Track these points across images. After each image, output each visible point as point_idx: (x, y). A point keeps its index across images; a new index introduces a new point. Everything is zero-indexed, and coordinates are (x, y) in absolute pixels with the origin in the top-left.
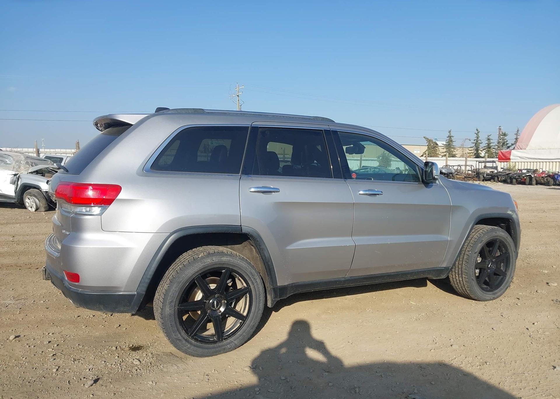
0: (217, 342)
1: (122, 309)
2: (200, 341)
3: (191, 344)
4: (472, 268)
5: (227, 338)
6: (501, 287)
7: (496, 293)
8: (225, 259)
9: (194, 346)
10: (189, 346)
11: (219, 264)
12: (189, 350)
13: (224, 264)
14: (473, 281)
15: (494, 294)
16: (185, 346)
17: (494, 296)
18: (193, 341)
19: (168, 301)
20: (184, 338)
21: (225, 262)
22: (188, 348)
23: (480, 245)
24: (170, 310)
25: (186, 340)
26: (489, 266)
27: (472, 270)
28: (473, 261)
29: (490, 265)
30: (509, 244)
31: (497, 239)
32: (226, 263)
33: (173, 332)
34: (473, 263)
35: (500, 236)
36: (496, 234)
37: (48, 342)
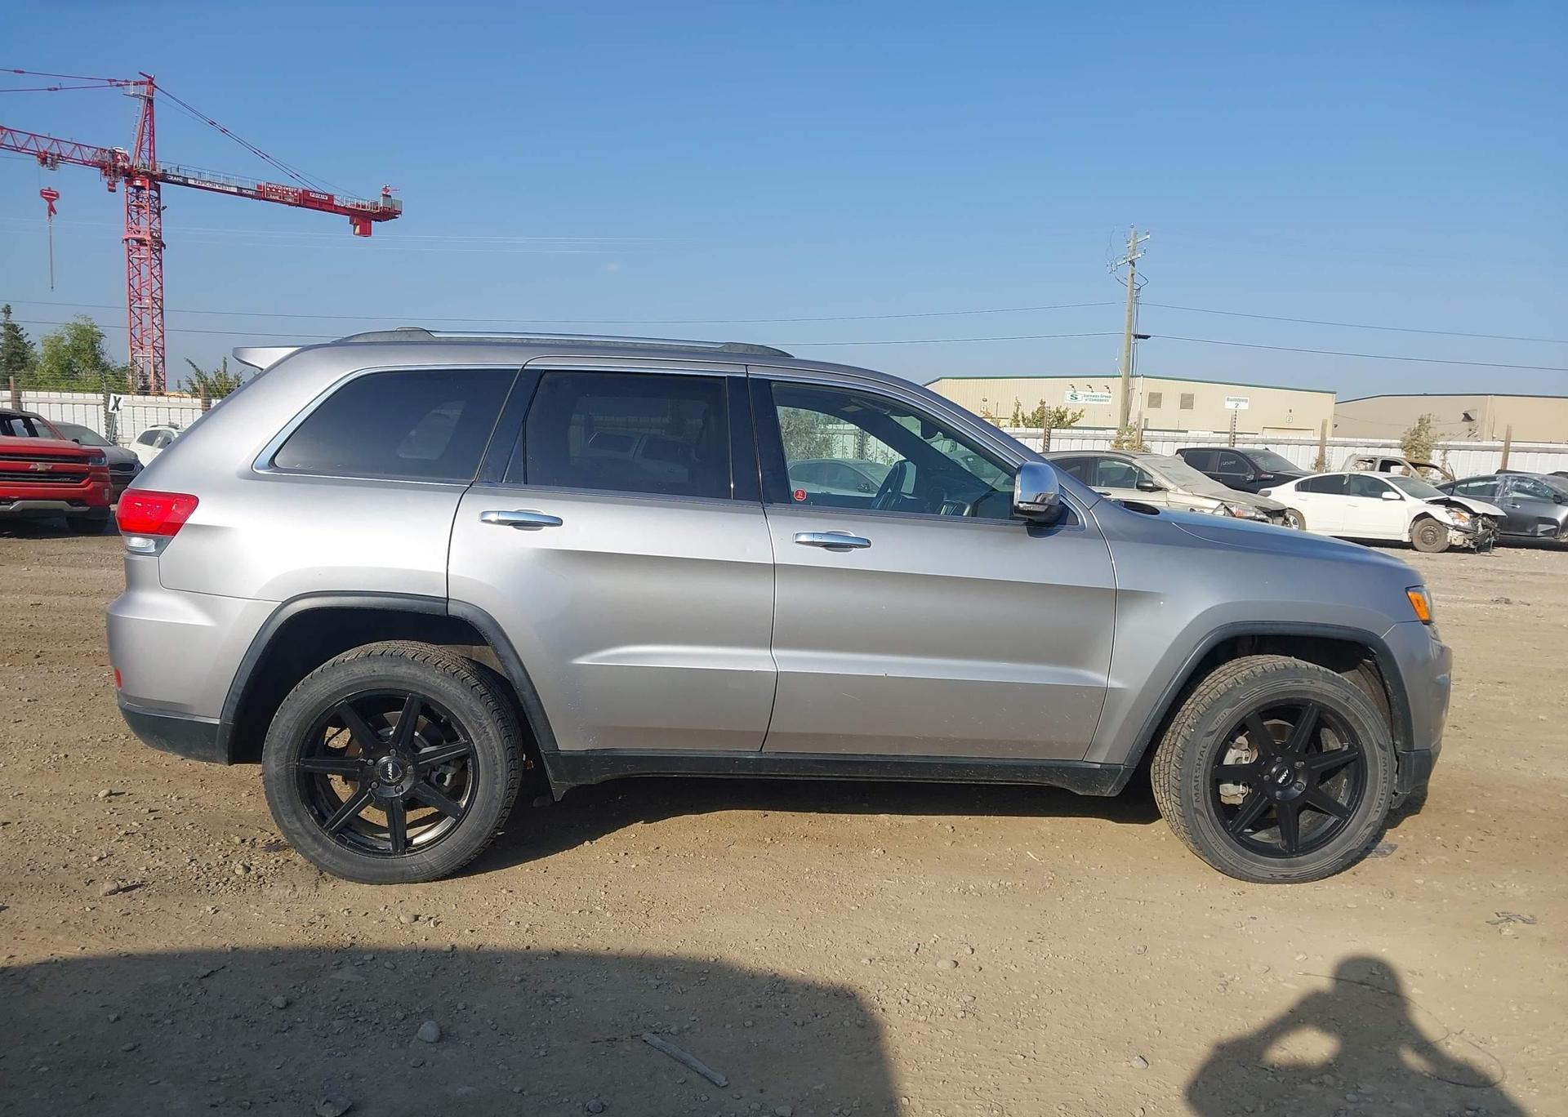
0: (390, 854)
1: (201, 752)
2: (350, 845)
3: (327, 848)
4: (1194, 776)
5: (415, 850)
6: (1326, 849)
7: (1299, 864)
8: (402, 671)
9: (334, 853)
10: (320, 850)
11: (389, 681)
12: (321, 861)
13: (400, 682)
14: (1197, 815)
15: (1290, 865)
16: (313, 851)
17: (1286, 871)
18: (333, 843)
19: (273, 747)
20: (309, 832)
21: (403, 677)
22: (319, 855)
23: (1228, 711)
24: (277, 766)
25: (316, 839)
26: (1280, 781)
27: (1194, 784)
28: (1198, 756)
29: (1283, 778)
30: (1356, 718)
31: (1308, 701)
32: (406, 680)
33: (285, 815)
34: (1197, 762)
35: (1316, 694)
36: (1297, 686)
37: (147, 811)
